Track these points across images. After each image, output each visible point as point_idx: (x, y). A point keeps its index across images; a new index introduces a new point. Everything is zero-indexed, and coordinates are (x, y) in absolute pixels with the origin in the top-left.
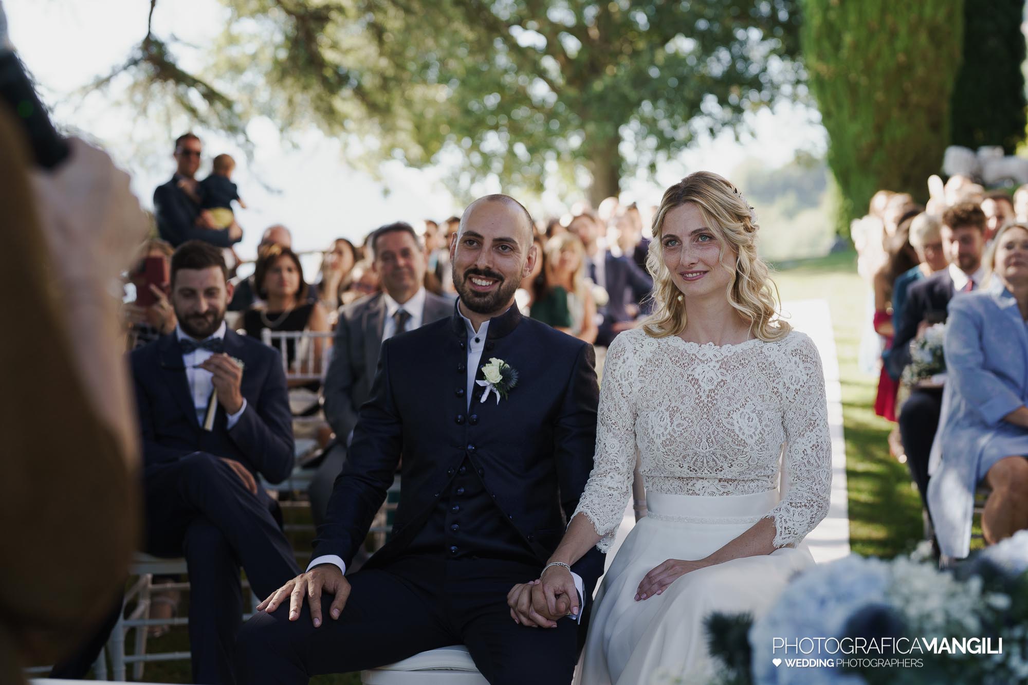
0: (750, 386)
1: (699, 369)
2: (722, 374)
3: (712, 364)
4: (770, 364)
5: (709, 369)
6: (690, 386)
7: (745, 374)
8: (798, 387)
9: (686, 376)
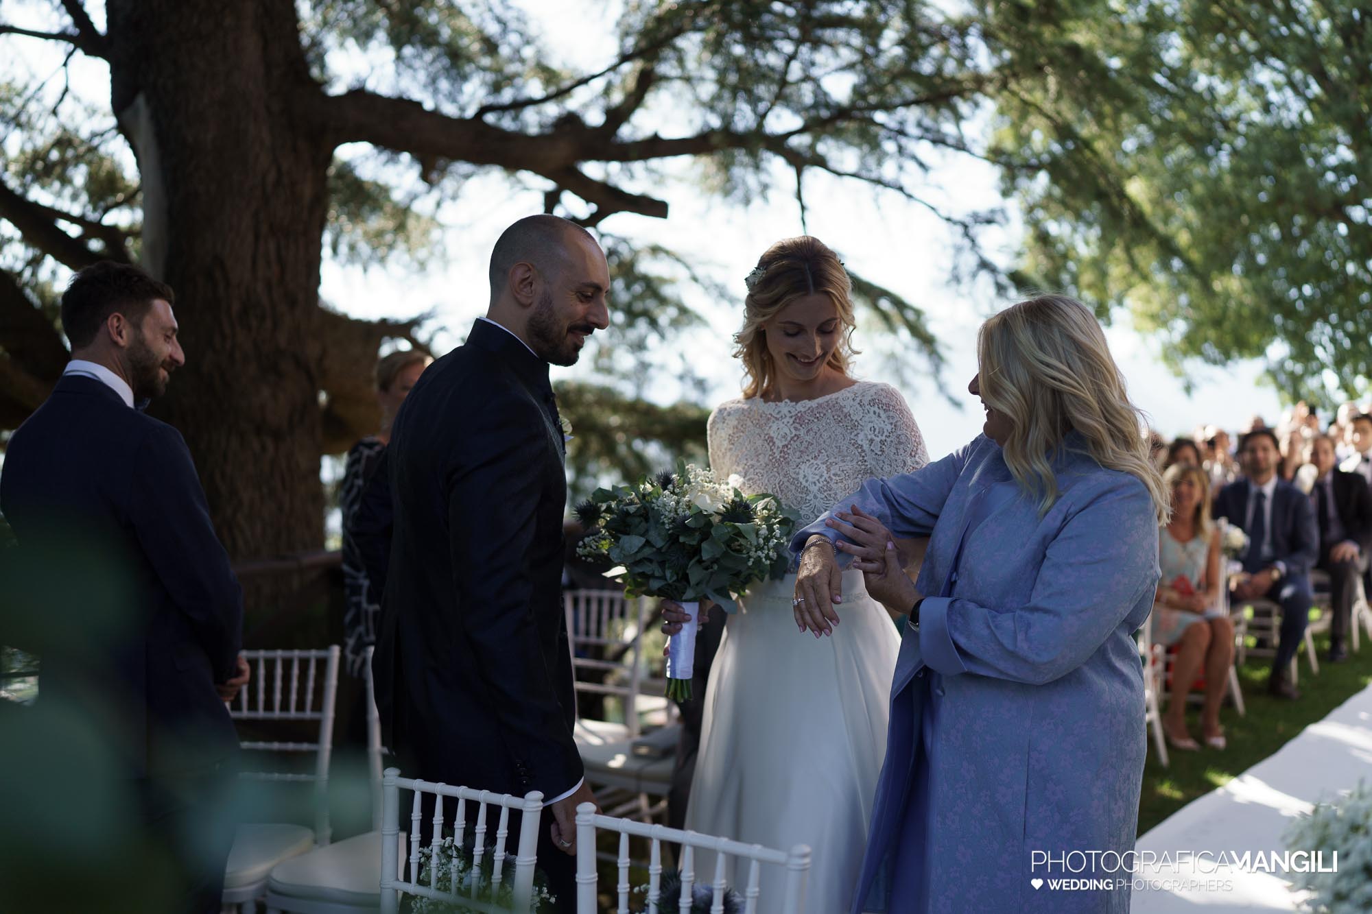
0: (825, 438)
1: (775, 427)
2: (796, 429)
3: (785, 421)
4: (845, 417)
5: (784, 425)
6: (766, 445)
7: (821, 427)
8: (884, 438)
9: (763, 436)
